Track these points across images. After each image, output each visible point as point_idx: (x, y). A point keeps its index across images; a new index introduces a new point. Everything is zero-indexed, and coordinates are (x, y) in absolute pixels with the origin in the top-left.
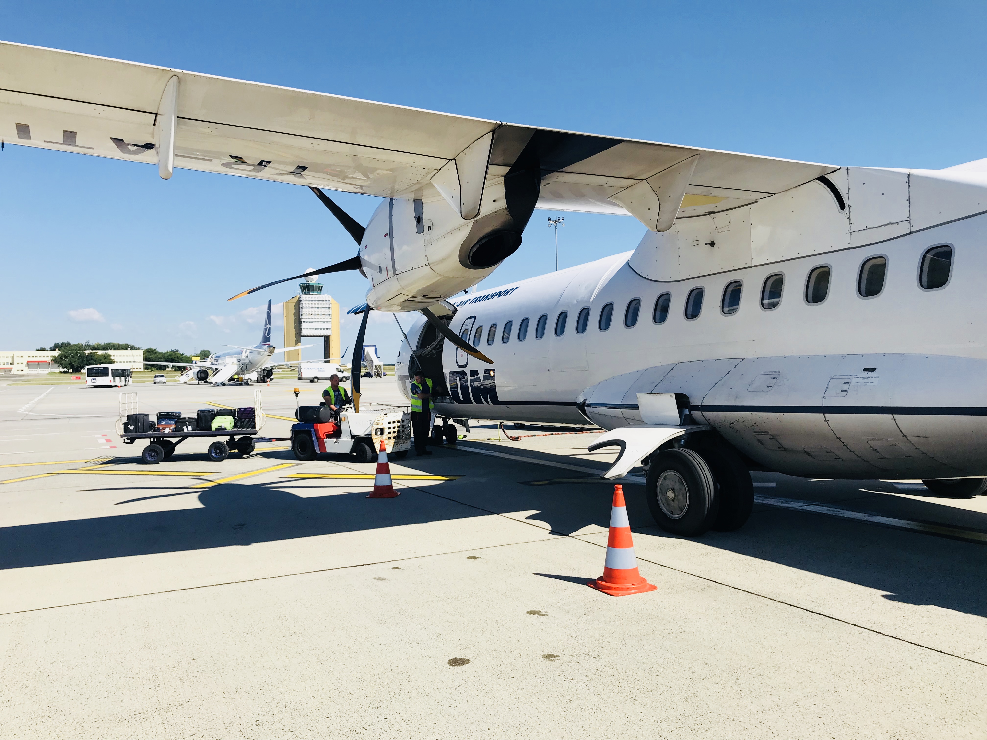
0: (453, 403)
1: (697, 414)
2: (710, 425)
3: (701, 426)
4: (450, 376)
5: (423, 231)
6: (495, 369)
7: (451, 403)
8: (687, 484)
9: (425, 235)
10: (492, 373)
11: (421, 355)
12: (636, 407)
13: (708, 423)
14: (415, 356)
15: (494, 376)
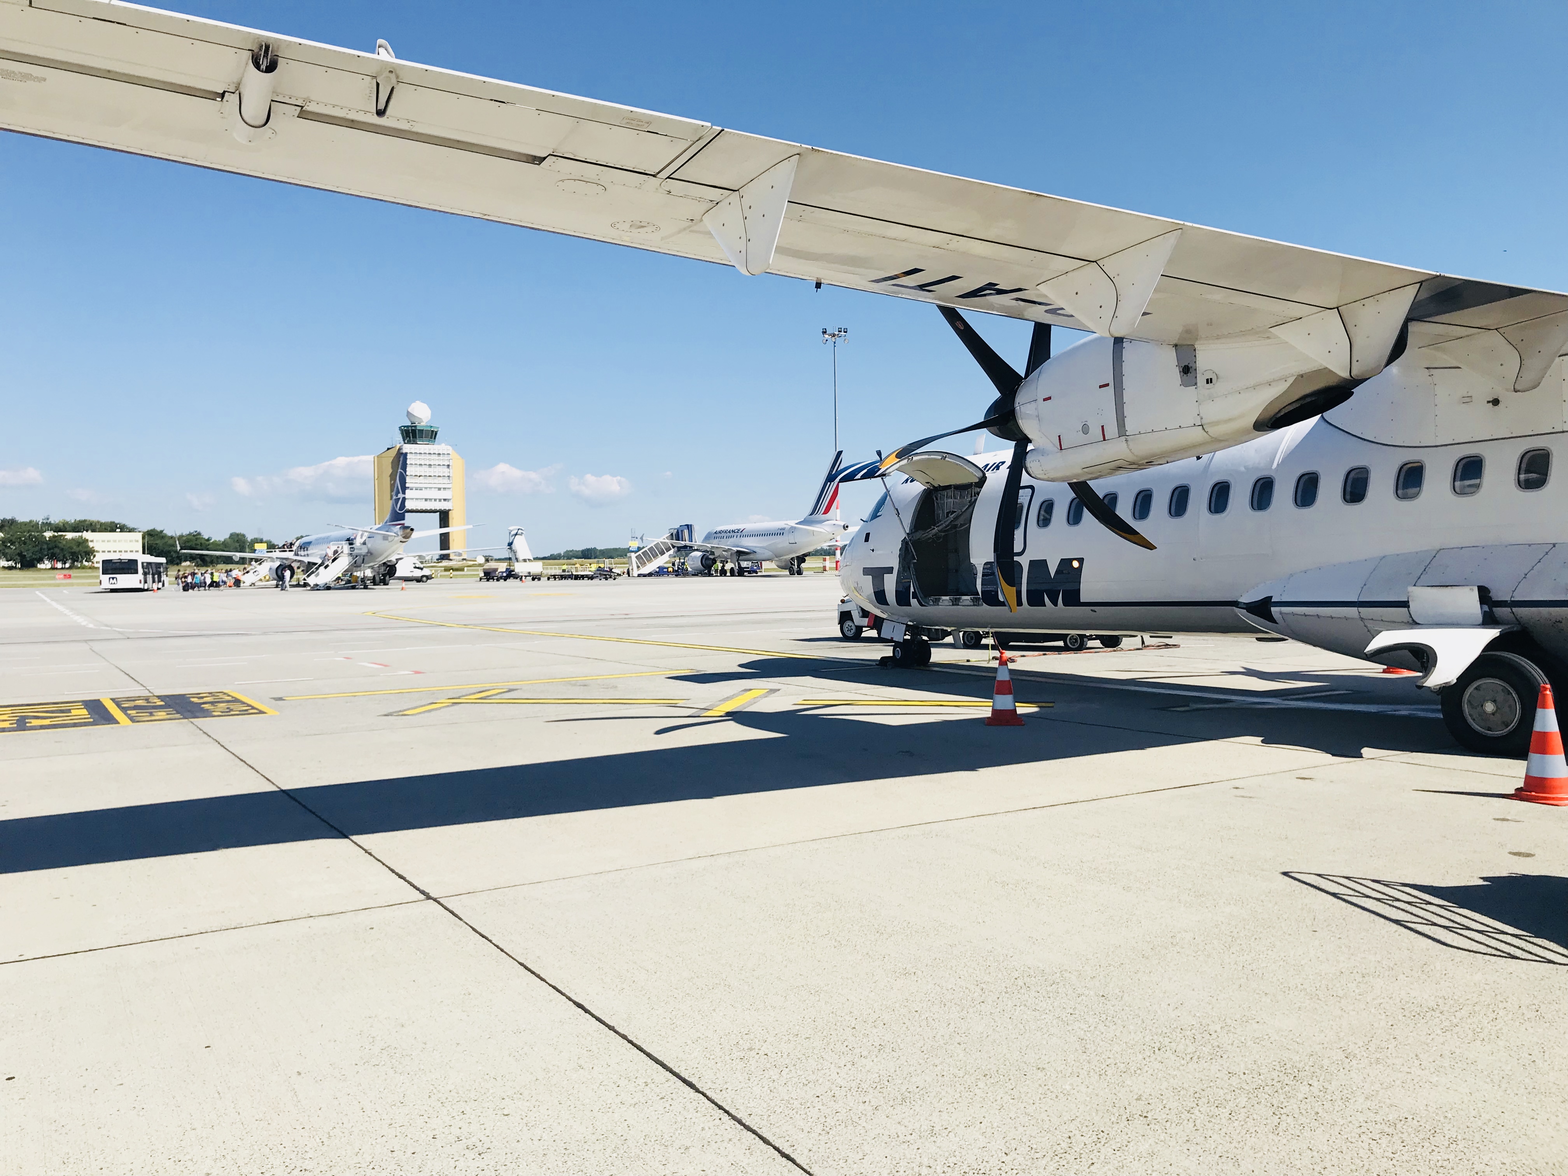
0: (978, 605)
1: (1500, 612)
2: (1520, 624)
3: (1513, 625)
4: (983, 568)
5: (1196, 384)
6: (1083, 559)
7: (974, 605)
8: (1517, 693)
9: (1198, 388)
10: (1076, 564)
11: (919, 539)
12: (1405, 604)
13: (1518, 621)
14: (910, 540)
15: (1080, 568)
